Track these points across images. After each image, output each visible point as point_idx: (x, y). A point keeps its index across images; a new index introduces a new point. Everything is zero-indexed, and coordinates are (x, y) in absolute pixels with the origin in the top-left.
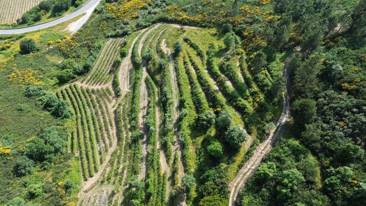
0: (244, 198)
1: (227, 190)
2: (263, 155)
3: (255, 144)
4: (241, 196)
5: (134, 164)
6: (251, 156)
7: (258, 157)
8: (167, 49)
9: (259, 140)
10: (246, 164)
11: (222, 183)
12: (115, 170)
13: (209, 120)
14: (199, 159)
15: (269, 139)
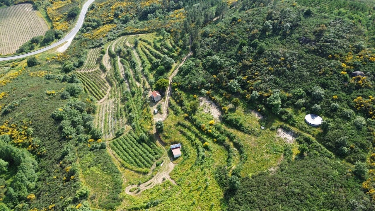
8: (130, 45)
9: (180, 63)
10: (175, 71)
11: (166, 78)
12: (114, 94)
13: (157, 62)
15: (184, 61)
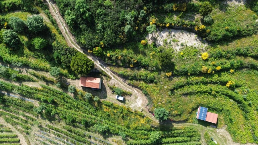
0: (81, 41)
1: (72, 50)
2: (58, 14)
3: (48, 14)
4: (79, 42)
5: (24, 107)
6: (56, 22)
7: (59, 17)
9: (46, 10)
10: (60, 29)
11: (66, 50)
12: (22, 122)
13: (12, 37)
14: (42, 58)
15: (49, 3)
